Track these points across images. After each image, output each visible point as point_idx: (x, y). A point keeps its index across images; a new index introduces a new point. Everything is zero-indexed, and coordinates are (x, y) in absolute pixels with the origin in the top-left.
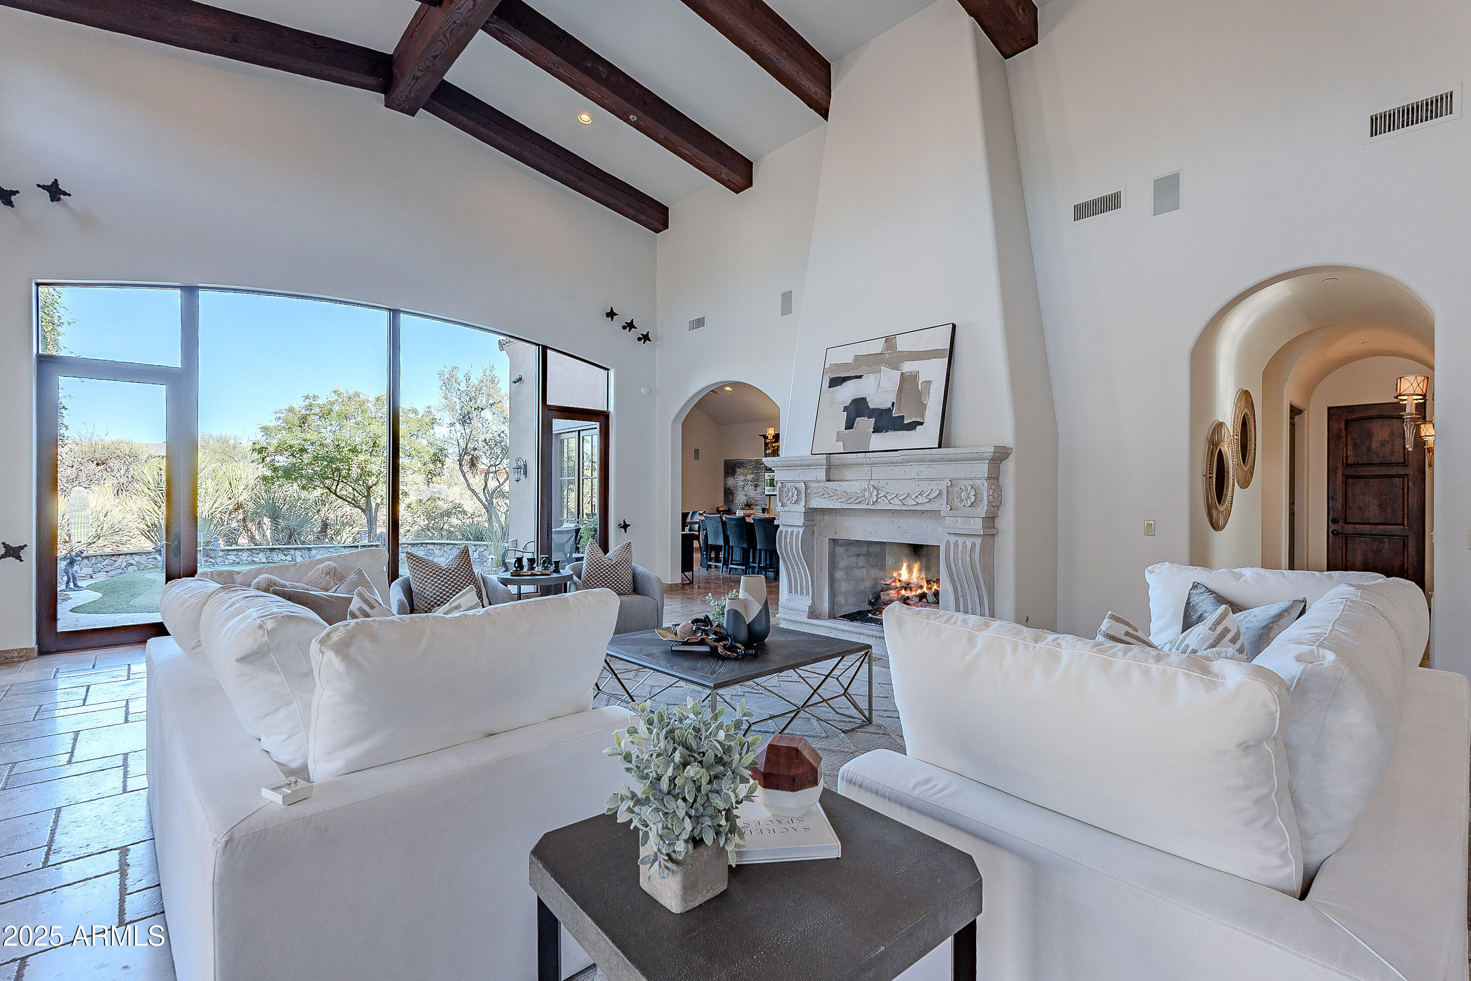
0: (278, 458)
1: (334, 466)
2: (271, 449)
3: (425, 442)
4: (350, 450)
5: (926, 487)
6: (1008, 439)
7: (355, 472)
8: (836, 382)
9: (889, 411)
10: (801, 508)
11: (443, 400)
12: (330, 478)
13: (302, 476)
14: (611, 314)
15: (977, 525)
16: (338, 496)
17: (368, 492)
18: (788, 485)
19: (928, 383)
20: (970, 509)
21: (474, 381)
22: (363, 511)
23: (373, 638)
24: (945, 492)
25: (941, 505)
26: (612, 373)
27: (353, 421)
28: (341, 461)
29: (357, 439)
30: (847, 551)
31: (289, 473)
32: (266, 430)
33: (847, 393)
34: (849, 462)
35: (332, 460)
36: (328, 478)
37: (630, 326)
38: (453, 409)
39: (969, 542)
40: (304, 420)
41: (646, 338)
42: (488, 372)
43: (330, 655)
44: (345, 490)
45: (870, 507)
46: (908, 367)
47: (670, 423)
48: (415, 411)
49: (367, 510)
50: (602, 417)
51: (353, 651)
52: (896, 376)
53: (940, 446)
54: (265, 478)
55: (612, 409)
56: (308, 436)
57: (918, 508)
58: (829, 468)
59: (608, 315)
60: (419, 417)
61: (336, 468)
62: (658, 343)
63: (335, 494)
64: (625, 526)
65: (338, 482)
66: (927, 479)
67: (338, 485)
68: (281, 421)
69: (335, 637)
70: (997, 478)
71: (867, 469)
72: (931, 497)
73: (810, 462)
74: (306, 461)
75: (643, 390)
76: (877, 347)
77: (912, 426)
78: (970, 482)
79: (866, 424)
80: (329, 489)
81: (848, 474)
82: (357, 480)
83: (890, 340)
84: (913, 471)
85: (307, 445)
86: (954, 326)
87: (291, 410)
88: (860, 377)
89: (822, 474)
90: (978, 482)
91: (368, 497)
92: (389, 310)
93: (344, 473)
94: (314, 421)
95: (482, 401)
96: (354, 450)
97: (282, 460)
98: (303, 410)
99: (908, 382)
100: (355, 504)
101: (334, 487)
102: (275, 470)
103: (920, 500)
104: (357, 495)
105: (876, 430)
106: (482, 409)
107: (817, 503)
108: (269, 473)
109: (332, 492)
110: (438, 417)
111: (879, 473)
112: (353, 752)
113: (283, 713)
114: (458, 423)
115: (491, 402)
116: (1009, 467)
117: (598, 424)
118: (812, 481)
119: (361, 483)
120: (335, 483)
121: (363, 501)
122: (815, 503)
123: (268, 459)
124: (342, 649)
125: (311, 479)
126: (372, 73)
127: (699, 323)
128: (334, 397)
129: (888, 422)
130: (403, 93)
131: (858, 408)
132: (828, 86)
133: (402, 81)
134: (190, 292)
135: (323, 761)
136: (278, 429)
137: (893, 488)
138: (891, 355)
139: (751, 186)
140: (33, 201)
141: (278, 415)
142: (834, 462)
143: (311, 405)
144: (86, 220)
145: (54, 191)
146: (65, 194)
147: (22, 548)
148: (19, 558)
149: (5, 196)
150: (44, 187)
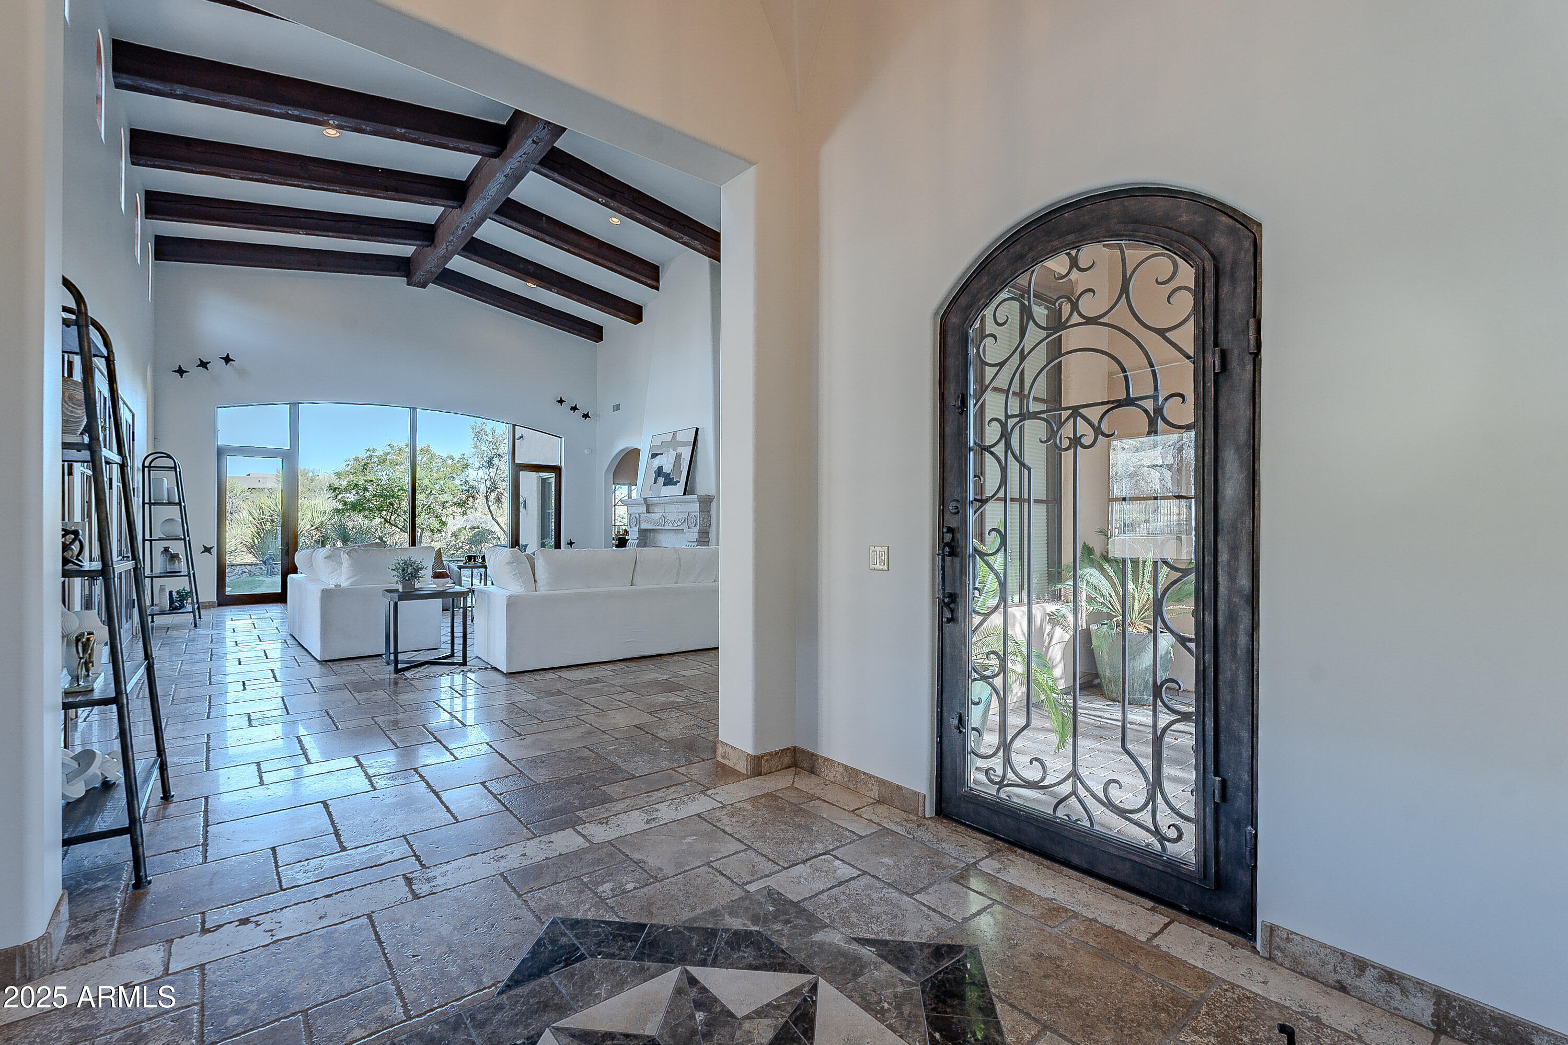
0: (347, 495)
1: (389, 501)
2: (342, 489)
3: (459, 482)
4: (400, 490)
5: (681, 516)
6: (713, 491)
8: (654, 455)
9: (670, 474)
11: (474, 449)
12: (386, 511)
13: (365, 509)
14: (561, 401)
15: (696, 536)
16: (392, 525)
18: (632, 516)
19: (685, 459)
20: (694, 528)
24: (685, 519)
25: (685, 526)
26: (563, 439)
28: (394, 497)
31: (356, 507)
32: (338, 475)
33: (657, 462)
34: (655, 502)
35: (387, 497)
37: (574, 409)
38: (481, 456)
39: (694, 545)
40: (365, 467)
41: (586, 416)
43: (346, 555)
44: (398, 519)
45: (663, 528)
46: (679, 449)
47: (604, 473)
48: (452, 458)
50: (557, 470)
51: (351, 554)
52: (674, 455)
53: (685, 494)
54: (337, 511)
55: (563, 465)
56: (369, 478)
57: (678, 528)
58: (648, 506)
59: (559, 402)
60: (455, 462)
61: (390, 503)
62: (596, 418)
63: (390, 523)
64: (571, 544)
65: (392, 513)
66: (681, 512)
67: (392, 516)
68: (350, 467)
69: (347, 551)
70: (708, 511)
71: (662, 506)
72: (682, 522)
73: (639, 502)
74: (368, 498)
75: (586, 451)
76: (669, 438)
77: (675, 484)
78: (695, 514)
79: (661, 480)
80: (385, 519)
81: (656, 510)
83: (675, 433)
84: (677, 507)
85: (368, 485)
86: (697, 429)
87: (356, 459)
88: (662, 454)
89: (644, 509)
90: (697, 513)
92: (410, 408)
93: (396, 506)
94: (373, 467)
97: (351, 497)
98: (366, 460)
99: (678, 458)
101: (389, 518)
102: (345, 504)
103: (679, 523)
105: (664, 485)
107: (644, 526)
108: (340, 507)
109: (387, 521)
110: (469, 462)
111: (666, 508)
112: (351, 580)
113: (335, 572)
117: (553, 475)
118: (641, 513)
122: (643, 527)
123: (340, 497)
124: (349, 553)
125: (371, 511)
126: (398, 270)
127: (617, 407)
128: (388, 450)
129: (669, 481)
130: (417, 277)
131: (659, 472)
132: (658, 281)
133: (415, 274)
134: (294, 406)
135: (345, 584)
136: (347, 473)
137: (672, 517)
138: (674, 443)
139: (641, 321)
140: (217, 365)
141: (347, 463)
142: (649, 502)
143: (371, 456)
144: (242, 373)
145: (227, 359)
146: (232, 360)
147: (212, 548)
148: (210, 553)
149: (204, 365)
150: (222, 358)
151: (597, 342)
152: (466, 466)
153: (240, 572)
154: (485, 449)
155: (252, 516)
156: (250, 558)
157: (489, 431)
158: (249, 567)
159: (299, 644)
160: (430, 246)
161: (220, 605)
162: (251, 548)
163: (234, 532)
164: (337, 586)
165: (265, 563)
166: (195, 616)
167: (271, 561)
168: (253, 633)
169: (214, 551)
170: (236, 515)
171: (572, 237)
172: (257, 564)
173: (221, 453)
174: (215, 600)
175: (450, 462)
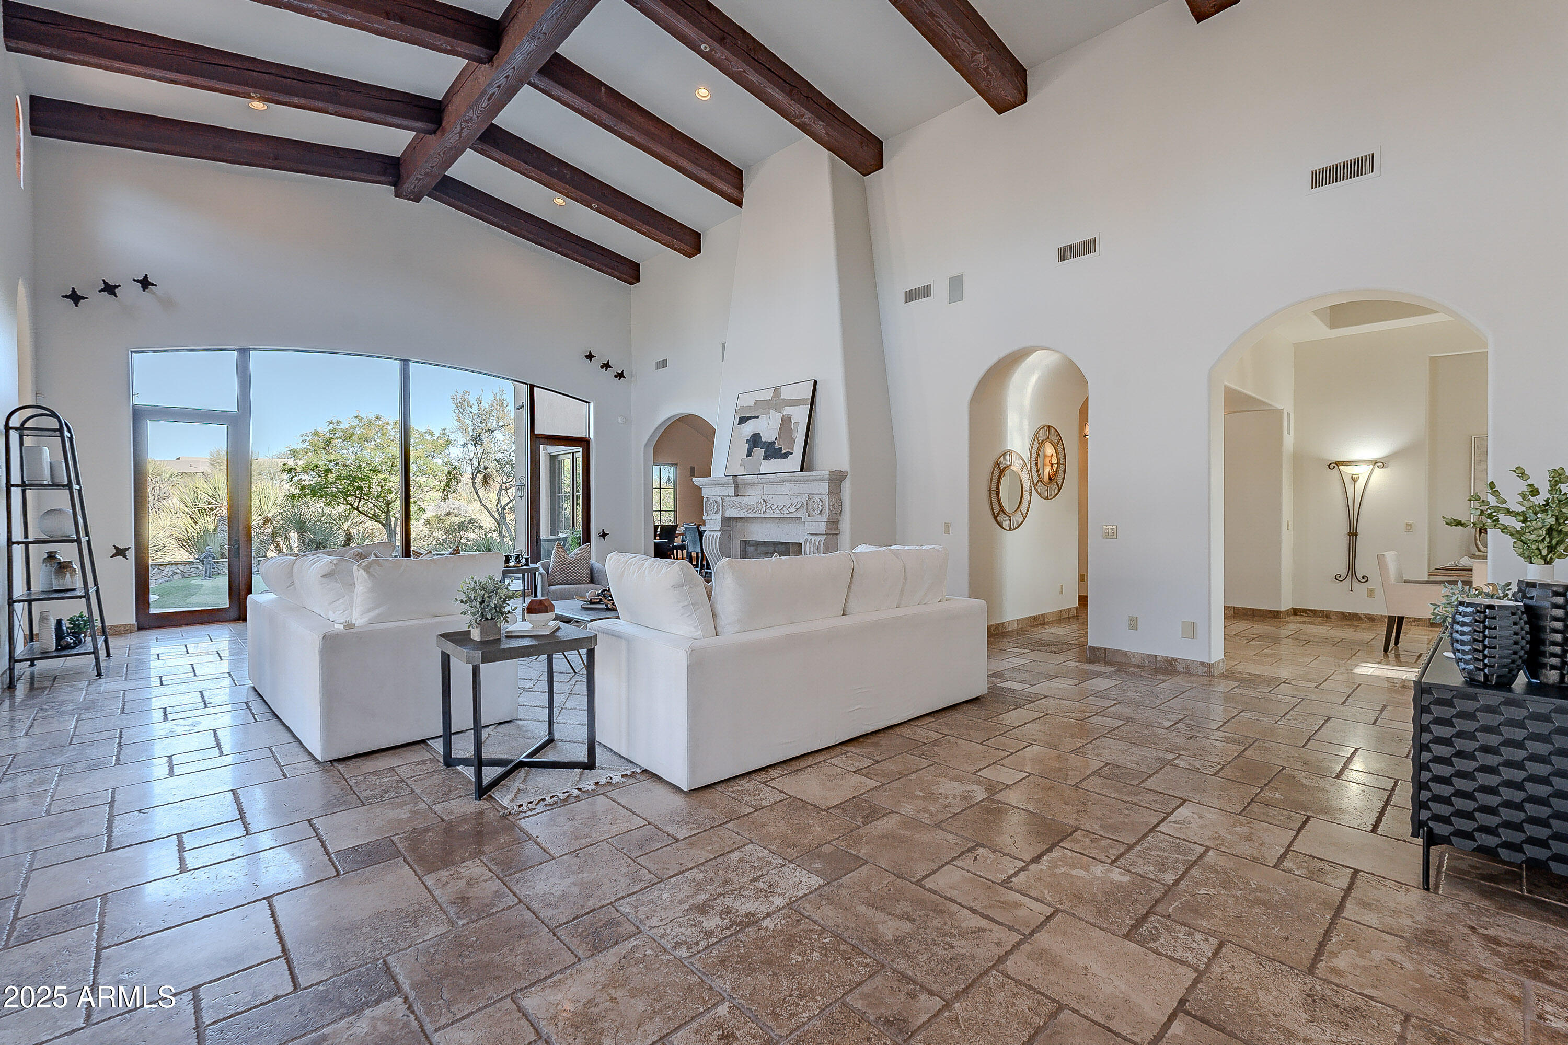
0: (305, 477)
1: (356, 484)
2: (299, 469)
3: (439, 462)
4: (370, 470)
5: (795, 500)
6: (844, 465)
7: (375, 489)
8: (743, 420)
9: (774, 443)
10: (719, 517)
11: (456, 423)
12: (353, 495)
13: (326, 493)
14: (590, 357)
15: (822, 527)
16: (360, 512)
17: (388, 508)
18: (711, 499)
19: (797, 423)
20: (819, 516)
21: (485, 405)
22: (383, 525)
23: (380, 565)
24: (805, 504)
25: (803, 513)
26: (592, 405)
27: (373, 443)
28: (362, 479)
29: (377, 459)
30: (756, 550)
31: (315, 491)
32: (294, 453)
33: (749, 429)
34: (748, 481)
35: (354, 479)
36: (350, 495)
37: (606, 366)
38: (466, 431)
39: (818, 538)
40: (328, 442)
41: (620, 375)
42: (498, 397)
43: (362, 571)
44: (367, 506)
45: (762, 515)
46: (787, 411)
47: (643, 448)
48: (431, 434)
49: (387, 525)
50: (583, 443)
51: (371, 570)
52: (779, 417)
53: (802, 470)
54: (293, 497)
55: (592, 436)
56: (332, 457)
57: (790, 516)
58: (736, 486)
59: (587, 357)
60: (435, 438)
61: (357, 487)
62: (633, 379)
63: (357, 509)
64: (604, 535)
65: (360, 498)
66: (795, 494)
67: (359, 501)
68: (307, 444)
69: (364, 564)
70: (839, 493)
71: (761, 487)
72: (797, 507)
73: (723, 482)
74: (330, 480)
75: (619, 420)
76: (768, 395)
77: (785, 456)
78: (820, 497)
79: (759, 452)
80: (352, 505)
81: (750, 491)
82: (378, 497)
83: (777, 390)
84: (787, 487)
85: (331, 466)
86: (815, 382)
87: (316, 434)
88: (758, 417)
89: (731, 491)
90: (824, 496)
91: (387, 512)
92: (401, 360)
93: (365, 490)
94: (337, 442)
95: (492, 423)
96: (375, 471)
97: (309, 479)
98: (328, 434)
99: (786, 421)
100: (375, 518)
101: (356, 504)
102: (302, 488)
103: (792, 510)
104: (377, 511)
105: (765, 458)
106: (493, 431)
107: (730, 513)
108: (297, 491)
109: (354, 509)
110: (452, 438)
111: (769, 489)
112: (372, 614)
113: (341, 601)
114: (470, 445)
115: (501, 424)
116: (847, 485)
117: (580, 449)
118: (726, 497)
119: (381, 499)
120: (357, 500)
121: (383, 515)
122: (728, 513)
123: (296, 479)
124: (367, 569)
125: (334, 496)
126: (384, 173)
127: (663, 364)
128: (355, 422)
129: (773, 452)
130: (410, 185)
131: (755, 441)
132: (740, 188)
133: (408, 178)
134: (243, 352)
135: (359, 620)
136: (305, 451)
137: (775, 501)
138: (776, 402)
139: (700, 252)
140: (130, 292)
141: (304, 438)
142: (739, 482)
143: (335, 430)
144: (167, 303)
145: (145, 283)
146: (153, 285)
147: (127, 549)
148: (125, 557)
149: (110, 289)
150: (137, 281)
151: (632, 284)
152: (449, 442)
153: (171, 573)
154: (470, 423)
155: (184, 503)
156: (181, 555)
157: (473, 401)
158: (181, 567)
159: (273, 712)
160: (435, 132)
161: (140, 628)
162: (184, 543)
163: (162, 522)
164: (349, 626)
165: (202, 561)
166: (97, 659)
167: (210, 559)
168: (192, 685)
169: (131, 554)
170: (165, 502)
171: (639, 119)
172: (192, 563)
173: (139, 415)
174: (134, 622)
175: (428, 437)
